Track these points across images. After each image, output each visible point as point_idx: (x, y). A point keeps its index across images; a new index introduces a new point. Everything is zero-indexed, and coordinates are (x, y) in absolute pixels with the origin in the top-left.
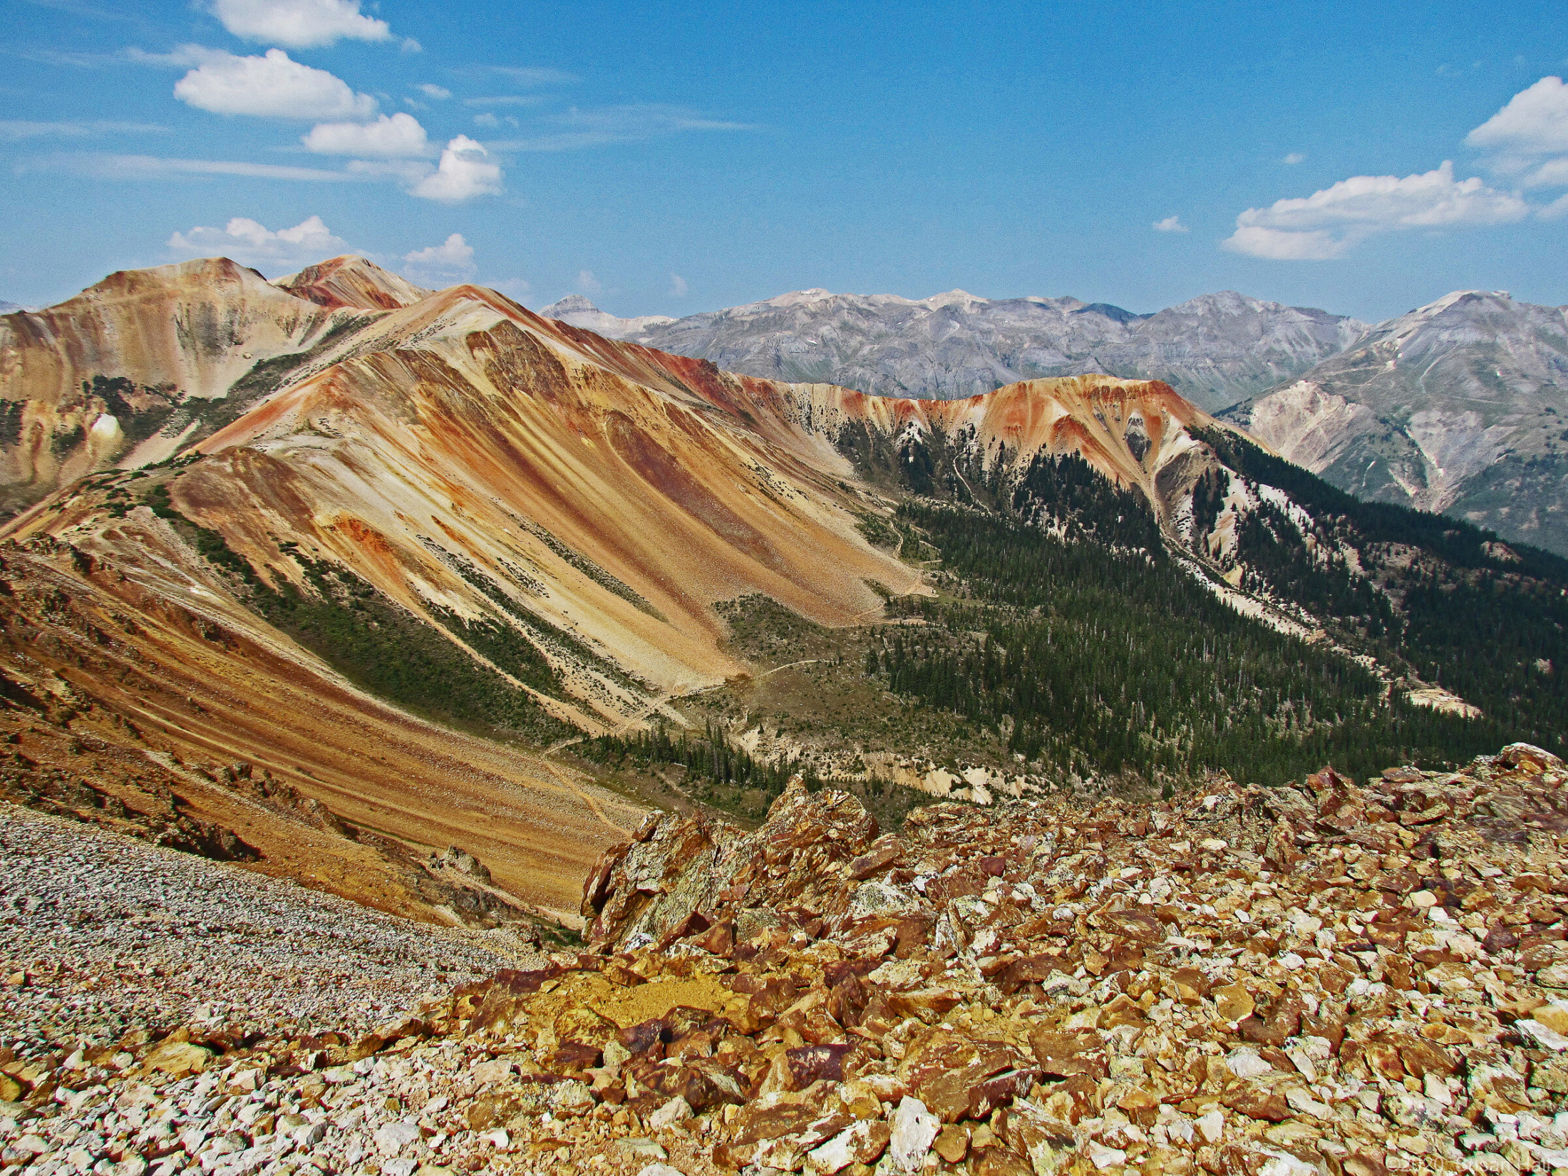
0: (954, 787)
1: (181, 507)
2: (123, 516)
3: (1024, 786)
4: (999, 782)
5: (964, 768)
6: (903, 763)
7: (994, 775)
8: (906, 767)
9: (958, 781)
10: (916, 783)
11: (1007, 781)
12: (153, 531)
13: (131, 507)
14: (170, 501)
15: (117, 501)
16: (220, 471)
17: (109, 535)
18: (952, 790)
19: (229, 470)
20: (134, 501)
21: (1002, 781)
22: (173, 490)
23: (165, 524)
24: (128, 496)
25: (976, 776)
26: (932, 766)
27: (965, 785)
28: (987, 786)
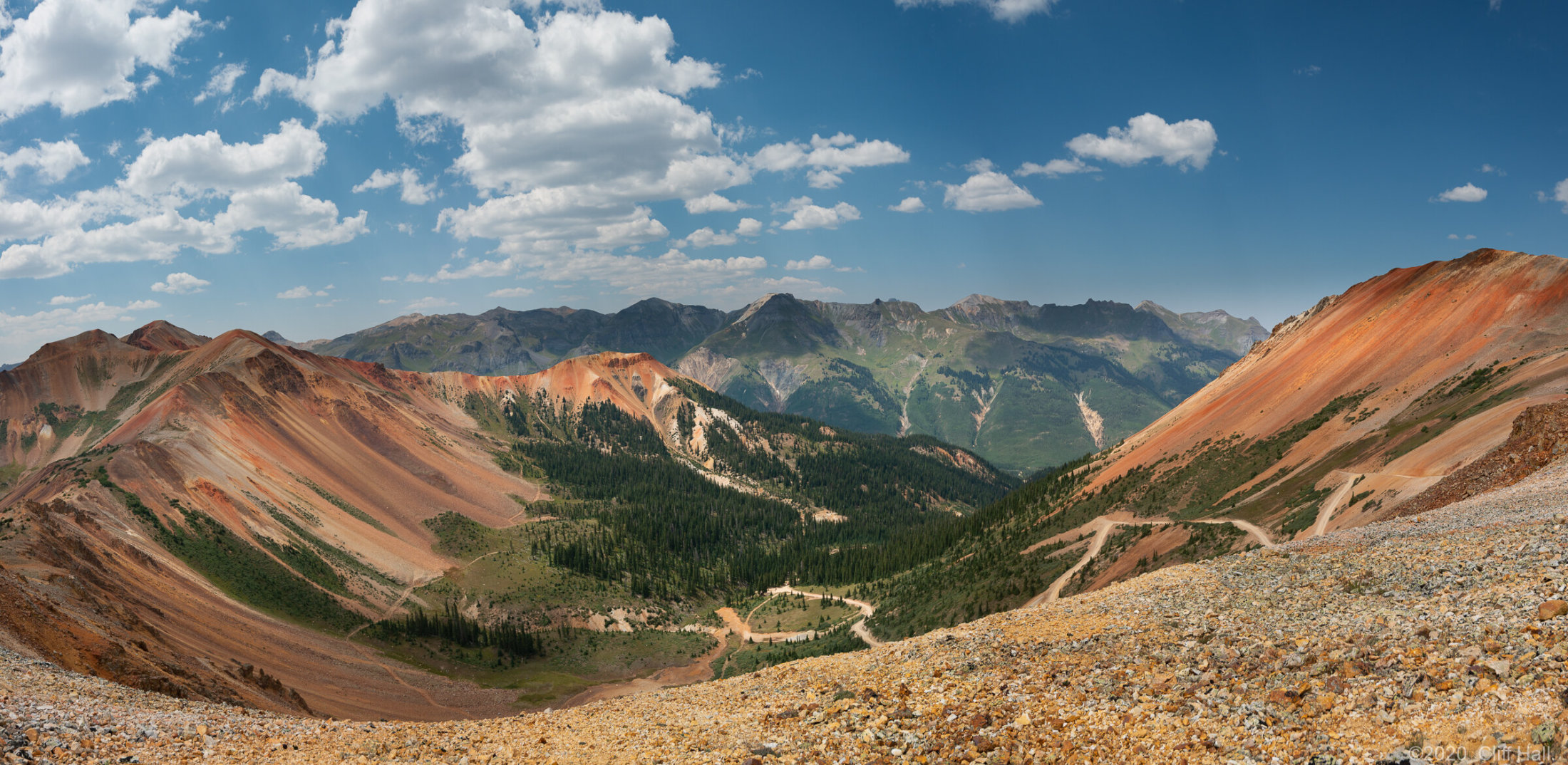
0: (607, 624)
1: (114, 479)
2: (85, 486)
3: (647, 614)
4: (632, 615)
5: (610, 610)
6: (573, 614)
7: (629, 612)
8: (576, 616)
9: (608, 619)
10: (583, 624)
11: (637, 614)
12: (101, 495)
13: (88, 481)
14: (107, 476)
15: (80, 477)
16: (131, 456)
17: (80, 499)
18: (606, 626)
19: (136, 455)
20: (89, 477)
21: (634, 614)
22: (109, 467)
23: (107, 490)
24: (85, 474)
25: (618, 614)
26: (591, 612)
27: (613, 621)
28: (627, 620)
